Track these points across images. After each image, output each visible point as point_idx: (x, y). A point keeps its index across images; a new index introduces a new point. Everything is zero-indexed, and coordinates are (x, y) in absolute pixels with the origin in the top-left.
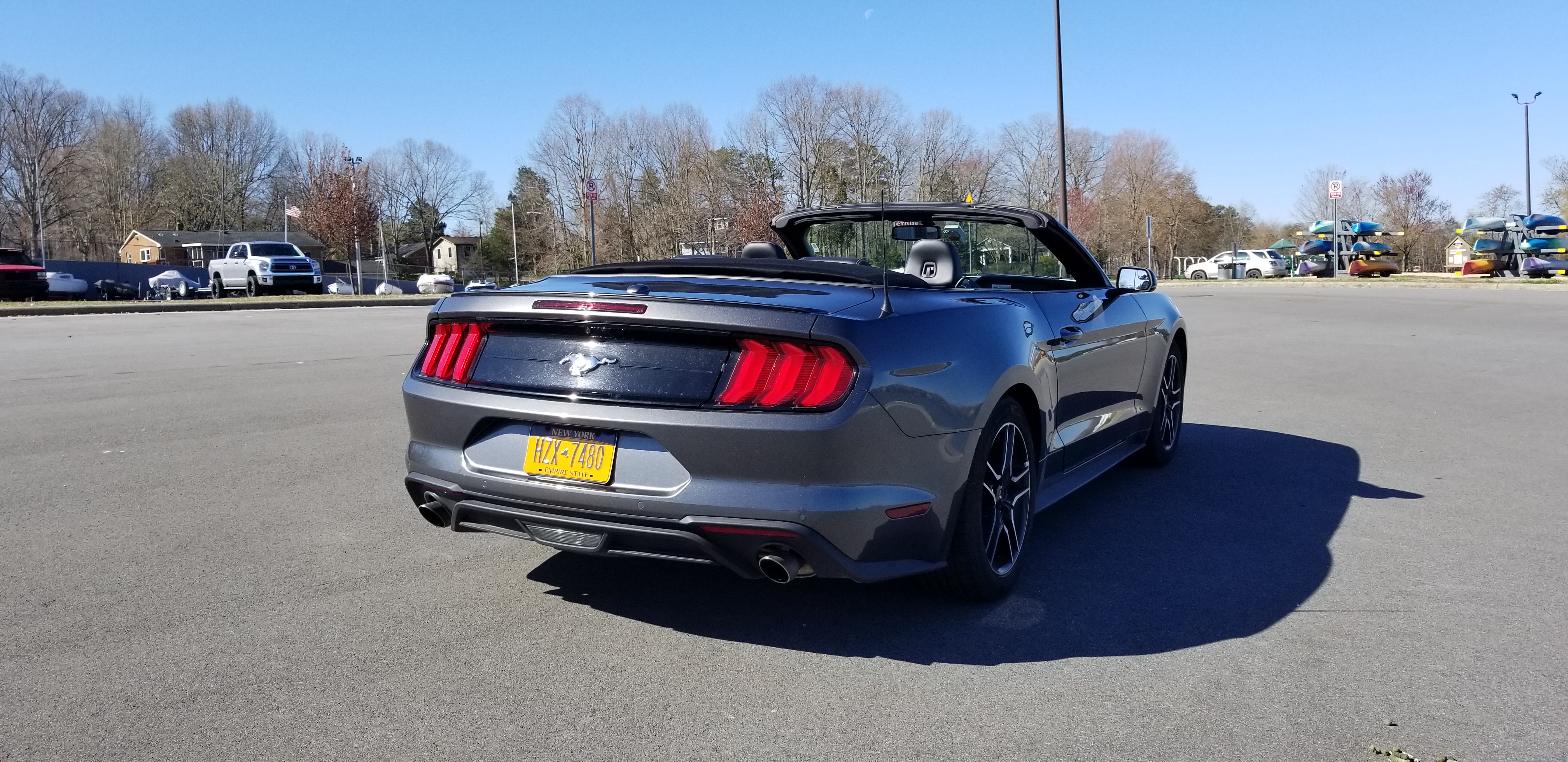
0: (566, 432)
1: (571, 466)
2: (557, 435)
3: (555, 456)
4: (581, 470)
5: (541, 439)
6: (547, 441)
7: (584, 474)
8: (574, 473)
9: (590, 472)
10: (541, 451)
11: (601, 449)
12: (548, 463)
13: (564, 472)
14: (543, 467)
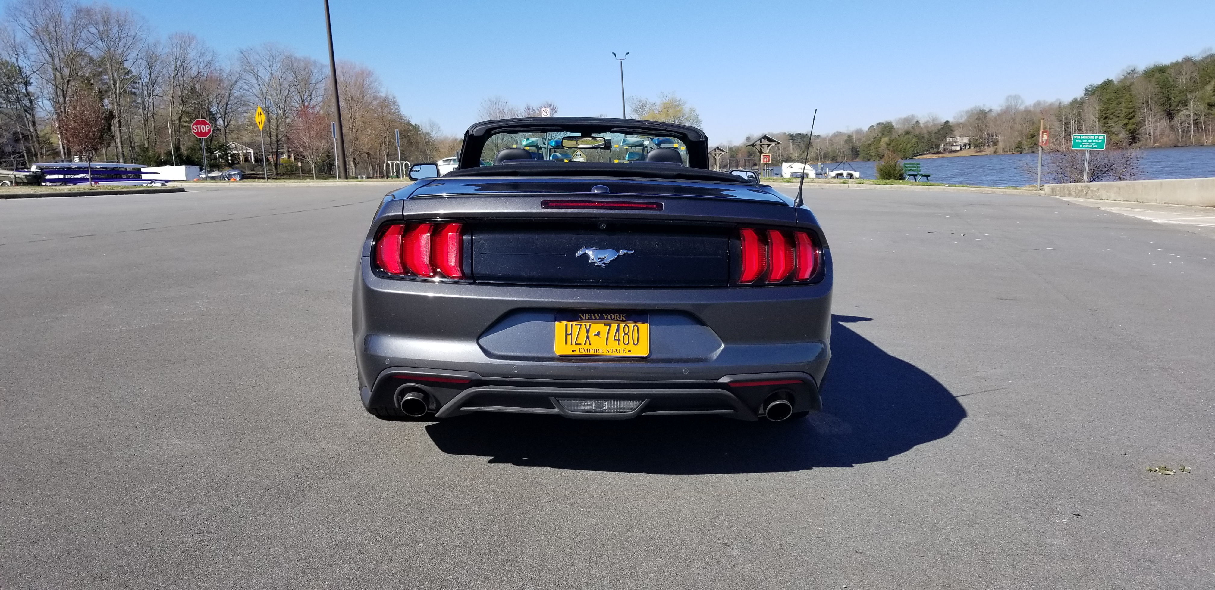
0: (594, 316)
1: (607, 344)
2: (585, 319)
3: (588, 337)
4: (618, 347)
5: (569, 323)
6: (576, 325)
7: (622, 351)
8: (611, 351)
9: (628, 348)
10: (571, 334)
11: (636, 328)
12: (581, 344)
13: (600, 351)
14: (576, 348)
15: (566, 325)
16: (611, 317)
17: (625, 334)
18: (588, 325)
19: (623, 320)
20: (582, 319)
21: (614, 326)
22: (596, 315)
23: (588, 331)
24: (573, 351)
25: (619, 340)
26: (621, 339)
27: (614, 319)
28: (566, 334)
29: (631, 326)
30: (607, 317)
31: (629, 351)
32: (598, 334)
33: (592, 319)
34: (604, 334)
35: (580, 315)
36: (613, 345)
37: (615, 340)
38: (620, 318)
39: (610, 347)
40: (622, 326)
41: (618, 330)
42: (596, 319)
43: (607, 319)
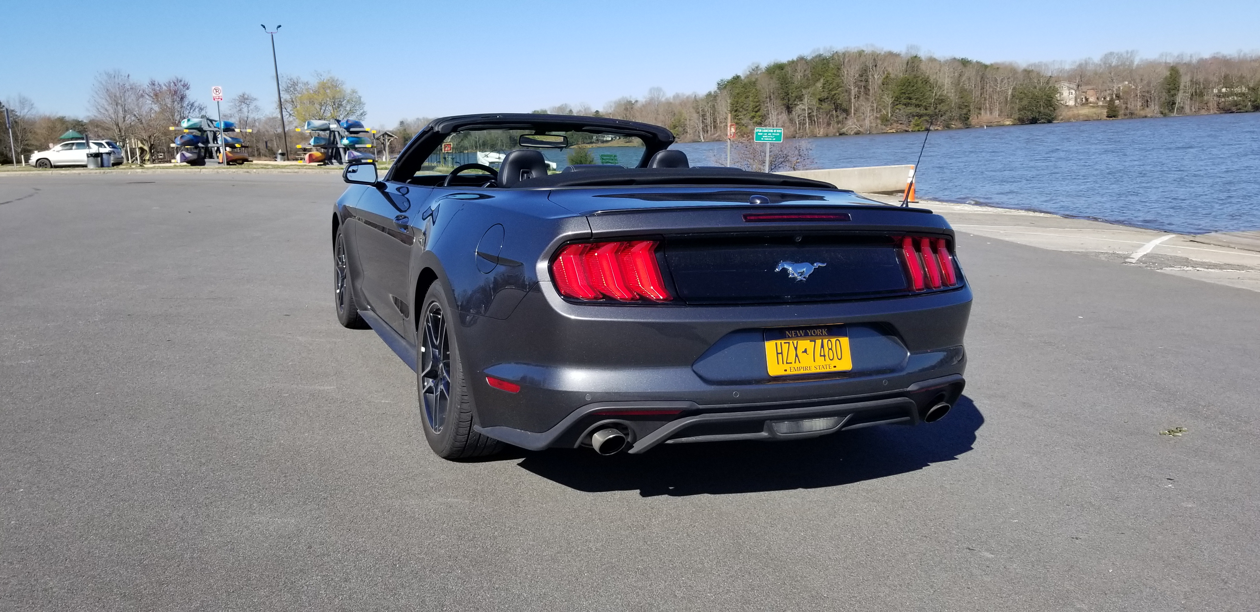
0: (799, 332)
1: (814, 361)
2: (792, 337)
3: (797, 356)
4: (824, 363)
5: (779, 342)
6: (785, 343)
7: (828, 366)
8: (818, 368)
9: (833, 363)
10: (781, 353)
11: (838, 342)
12: (791, 363)
13: (808, 369)
14: (787, 367)
15: (776, 343)
16: (814, 333)
17: (829, 349)
18: (795, 342)
19: (825, 335)
20: (789, 337)
21: (819, 342)
22: (801, 331)
23: (796, 349)
24: (786, 370)
25: (824, 356)
26: (826, 354)
27: (817, 335)
28: (778, 353)
29: (833, 340)
30: (811, 333)
31: (835, 367)
32: (805, 351)
33: (798, 336)
34: (810, 351)
35: (787, 332)
36: (820, 361)
37: (821, 356)
38: (822, 332)
39: (817, 363)
40: (825, 341)
41: (822, 346)
42: (801, 336)
43: (812, 335)
